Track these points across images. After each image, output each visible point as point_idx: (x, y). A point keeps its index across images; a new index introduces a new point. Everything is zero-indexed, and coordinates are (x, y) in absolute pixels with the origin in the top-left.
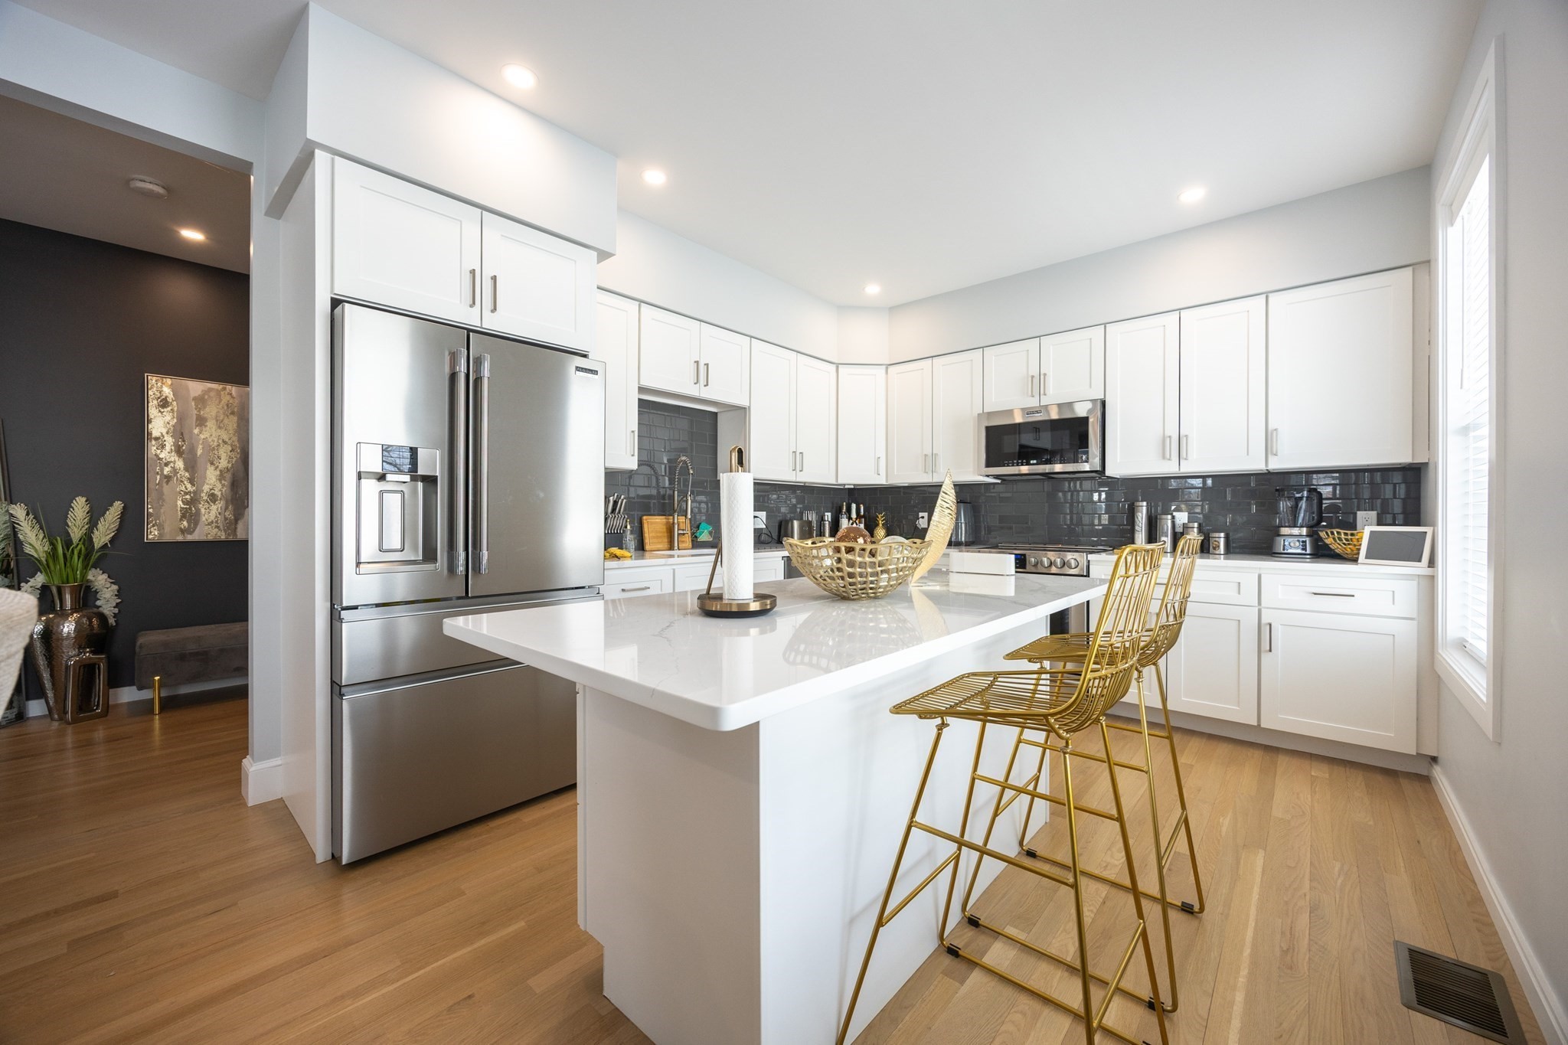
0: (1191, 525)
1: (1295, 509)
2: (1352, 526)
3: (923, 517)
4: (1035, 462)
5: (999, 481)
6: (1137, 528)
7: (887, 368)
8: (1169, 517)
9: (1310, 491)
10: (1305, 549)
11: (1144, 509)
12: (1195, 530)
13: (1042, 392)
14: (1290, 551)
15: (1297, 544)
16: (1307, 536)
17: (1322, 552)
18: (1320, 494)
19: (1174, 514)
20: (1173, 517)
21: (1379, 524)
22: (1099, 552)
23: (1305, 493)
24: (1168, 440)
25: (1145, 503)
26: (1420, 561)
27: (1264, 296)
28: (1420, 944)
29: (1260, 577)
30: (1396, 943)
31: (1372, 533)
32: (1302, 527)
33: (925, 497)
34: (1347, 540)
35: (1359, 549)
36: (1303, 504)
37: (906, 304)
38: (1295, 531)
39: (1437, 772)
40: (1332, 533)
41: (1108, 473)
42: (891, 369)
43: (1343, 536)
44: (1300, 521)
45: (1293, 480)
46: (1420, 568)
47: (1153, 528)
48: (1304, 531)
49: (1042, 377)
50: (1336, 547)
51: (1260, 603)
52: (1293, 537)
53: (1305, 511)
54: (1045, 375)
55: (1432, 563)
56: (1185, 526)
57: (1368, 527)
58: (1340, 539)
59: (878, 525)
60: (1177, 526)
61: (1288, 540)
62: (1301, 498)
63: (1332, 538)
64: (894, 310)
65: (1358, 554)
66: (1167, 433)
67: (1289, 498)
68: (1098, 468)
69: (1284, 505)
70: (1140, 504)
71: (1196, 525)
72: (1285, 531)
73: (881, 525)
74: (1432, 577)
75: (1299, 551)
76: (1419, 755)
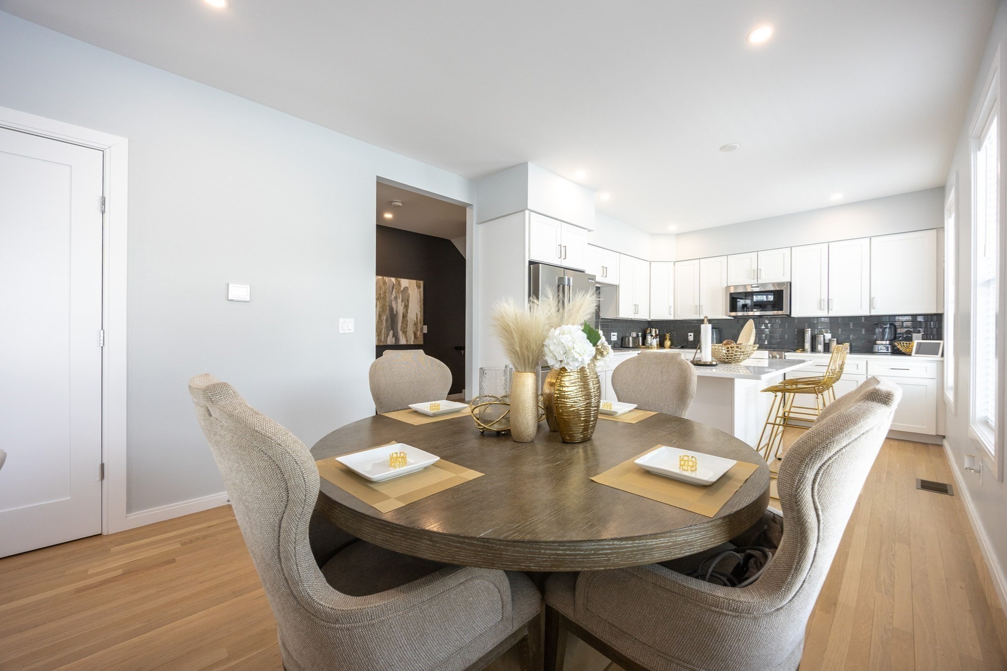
0: (833, 339)
1: (883, 333)
2: (910, 339)
3: (691, 335)
4: (756, 310)
5: (733, 318)
6: (806, 341)
7: (674, 263)
8: (822, 336)
9: (891, 324)
10: (888, 350)
11: (810, 332)
12: (835, 342)
13: (759, 277)
14: (881, 351)
15: (884, 348)
16: (889, 344)
17: (896, 352)
18: (895, 326)
19: (825, 334)
20: (824, 336)
21: (923, 339)
22: (789, 351)
23: (888, 326)
24: (822, 301)
25: (810, 329)
26: (937, 354)
27: (869, 238)
28: (925, 479)
29: (867, 362)
30: (917, 480)
31: (918, 343)
32: (887, 340)
33: (695, 326)
34: (907, 346)
35: (912, 350)
36: (887, 330)
37: (684, 233)
38: (884, 342)
39: (945, 443)
40: (900, 343)
41: (793, 315)
42: (676, 263)
43: (905, 345)
44: (886, 337)
45: (884, 319)
46: (938, 357)
47: (814, 341)
48: (888, 342)
49: (759, 270)
50: (902, 349)
51: (867, 374)
52: (882, 345)
53: (888, 333)
54: (760, 269)
55: (942, 355)
56: (830, 340)
57: (917, 340)
58: (904, 346)
59: (666, 339)
60: (826, 340)
61: (880, 347)
62: (886, 328)
63: (899, 346)
64: (679, 235)
65: (911, 352)
66: (822, 298)
67: (881, 328)
68: (788, 314)
69: (878, 330)
70: (808, 329)
71: (835, 339)
72: (878, 342)
73: (668, 339)
74: (943, 362)
75: (885, 351)
76: (937, 435)
